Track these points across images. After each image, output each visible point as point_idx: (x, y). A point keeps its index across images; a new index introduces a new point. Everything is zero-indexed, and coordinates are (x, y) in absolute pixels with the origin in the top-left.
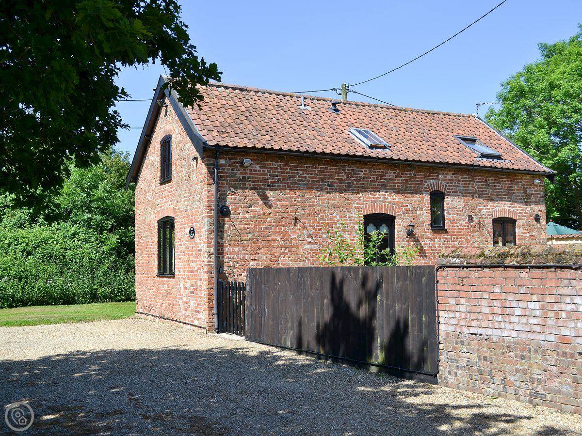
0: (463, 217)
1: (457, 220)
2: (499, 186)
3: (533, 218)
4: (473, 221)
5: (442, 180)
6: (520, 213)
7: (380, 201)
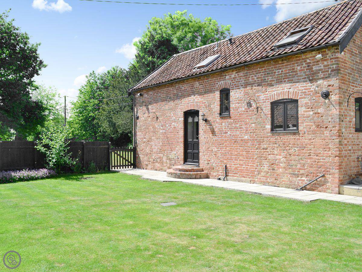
0: (243, 105)
1: (239, 108)
4: (251, 106)
5: (228, 79)
7: (191, 102)
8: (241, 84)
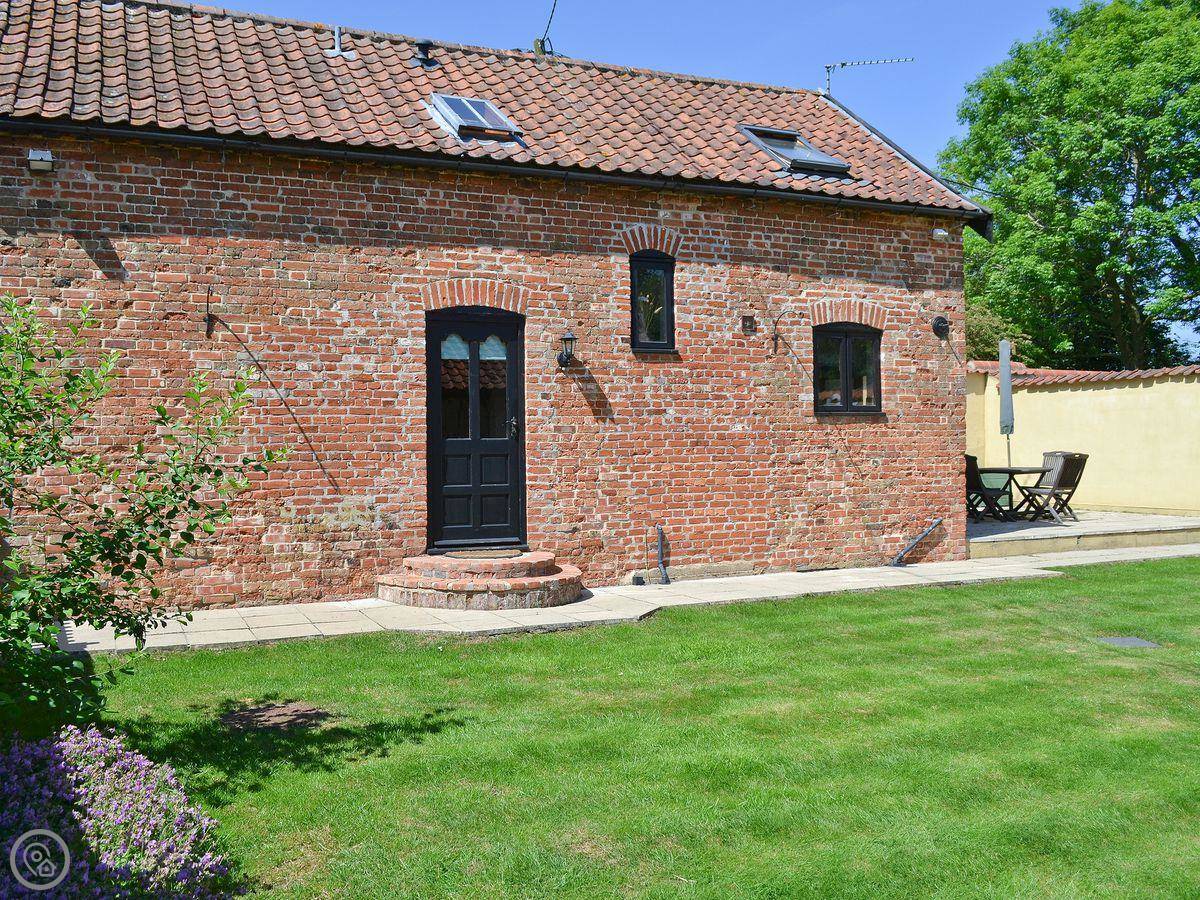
0: (728, 321)
1: (709, 328)
2: (834, 244)
3: (929, 325)
4: (755, 330)
5: (667, 222)
6: (891, 313)
7: (479, 275)
8: (717, 249)
